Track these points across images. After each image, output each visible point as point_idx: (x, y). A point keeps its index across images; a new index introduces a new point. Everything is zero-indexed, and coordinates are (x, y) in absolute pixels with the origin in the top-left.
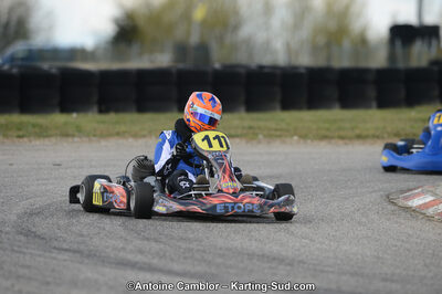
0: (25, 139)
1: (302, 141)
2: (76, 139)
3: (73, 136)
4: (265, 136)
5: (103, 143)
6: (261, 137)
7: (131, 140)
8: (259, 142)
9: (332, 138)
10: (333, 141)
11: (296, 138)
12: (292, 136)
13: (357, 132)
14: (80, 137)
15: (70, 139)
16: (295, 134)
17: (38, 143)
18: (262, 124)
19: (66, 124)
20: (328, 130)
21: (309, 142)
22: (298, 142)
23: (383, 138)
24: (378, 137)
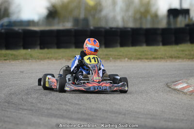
0: (8, 61)
1: (129, 60)
2: (30, 61)
3: (29, 59)
4: (113, 58)
5: (42, 62)
6: (111, 59)
7: (54, 61)
8: (110, 61)
9: (142, 59)
10: (143, 60)
11: (126, 59)
12: (125, 58)
13: (153, 56)
14: (32, 60)
15: (27, 61)
17: (13, 62)
18: (111, 53)
19: (25, 54)
20: (141, 55)
21: (132, 61)
22: (128, 61)
23: (165, 59)
24: (163, 58)
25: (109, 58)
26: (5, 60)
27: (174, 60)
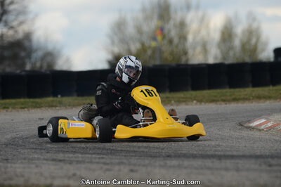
0: (26, 109)
1: (198, 103)
3: (56, 107)
4: (175, 102)
6: (173, 102)
8: (172, 105)
9: (217, 101)
10: (218, 103)
11: (195, 102)
12: (192, 101)
13: (233, 97)
14: (60, 107)
15: (53, 108)
16: (195, 100)
19: (52, 101)
20: (215, 96)
21: (203, 103)
22: (196, 104)
23: (250, 99)
24: (247, 99)
25: (171, 101)
26: (23, 108)
27: (262, 101)
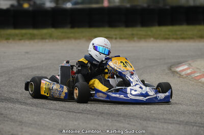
4: (138, 38)
8: (134, 41)
9: (169, 39)
12: (150, 38)
19: (46, 34)
23: (194, 38)
25: (133, 37)
26: (20, 40)
